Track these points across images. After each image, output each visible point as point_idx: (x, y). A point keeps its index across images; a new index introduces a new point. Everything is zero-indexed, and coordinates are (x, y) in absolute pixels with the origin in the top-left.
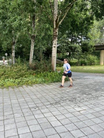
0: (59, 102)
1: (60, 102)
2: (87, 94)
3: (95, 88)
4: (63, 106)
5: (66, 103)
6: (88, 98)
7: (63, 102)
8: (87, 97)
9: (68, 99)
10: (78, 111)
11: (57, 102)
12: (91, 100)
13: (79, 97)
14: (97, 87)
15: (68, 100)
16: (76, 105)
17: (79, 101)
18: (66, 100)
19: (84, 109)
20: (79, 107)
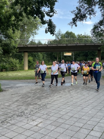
0: (5, 120)
1: (7, 121)
2: (32, 104)
3: (36, 96)
4: (14, 124)
5: (15, 120)
6: (36, 109)
7: (10, 119)
8: (34, 107)
9: (14, 114)
10: (35, 126)
11: (3, 121)
12: (41, 111)
13: (26, 109)
14: (37, 95)
15: (16, 116)
16: (28, 119)
17: (29, 114)
18: (12, 116)
19: (40, 121)
20: (33, 120)
